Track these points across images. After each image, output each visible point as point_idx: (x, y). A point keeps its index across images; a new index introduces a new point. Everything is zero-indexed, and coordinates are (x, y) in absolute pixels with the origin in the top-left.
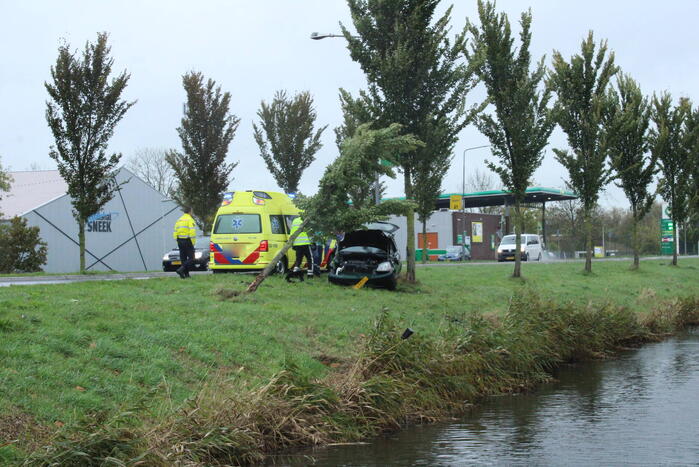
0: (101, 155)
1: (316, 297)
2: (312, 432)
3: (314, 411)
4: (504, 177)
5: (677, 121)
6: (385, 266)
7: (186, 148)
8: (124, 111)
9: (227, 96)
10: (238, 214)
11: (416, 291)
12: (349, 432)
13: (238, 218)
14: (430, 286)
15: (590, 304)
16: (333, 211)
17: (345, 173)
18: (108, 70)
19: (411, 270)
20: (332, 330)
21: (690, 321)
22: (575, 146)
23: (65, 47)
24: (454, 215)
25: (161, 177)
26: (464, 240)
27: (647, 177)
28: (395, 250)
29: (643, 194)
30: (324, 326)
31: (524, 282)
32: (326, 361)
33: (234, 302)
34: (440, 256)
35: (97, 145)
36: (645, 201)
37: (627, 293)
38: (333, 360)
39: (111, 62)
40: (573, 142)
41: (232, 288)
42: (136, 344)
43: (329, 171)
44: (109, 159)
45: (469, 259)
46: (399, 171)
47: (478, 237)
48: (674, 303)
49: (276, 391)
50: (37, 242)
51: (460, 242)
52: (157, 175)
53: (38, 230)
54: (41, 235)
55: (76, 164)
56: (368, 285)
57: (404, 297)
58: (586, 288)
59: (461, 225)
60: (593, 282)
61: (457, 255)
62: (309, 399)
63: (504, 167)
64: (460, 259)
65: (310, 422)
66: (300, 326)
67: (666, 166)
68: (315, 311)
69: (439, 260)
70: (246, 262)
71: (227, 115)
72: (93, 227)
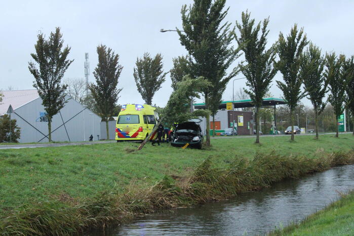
0: (58, 86)
1: (167, 152)
2: (171, 203)
3: (172, 195)
4: (252, 96)
5: (338, 66)
6: (196, 138)
7: (97, 81)
8: (69, 64)
9: (117, 56)
10: (129, 115)
11: (210, 150)
12: (186, 203)
13: (128, 117)
14: (217, 147)
15: (291, 155)
16: (174, 114)
17: (179, 97)
18: (61, 45)
19: (208, 140)
20: (175, 166)
21: (339, 163)
22: (286, 81)
23: (41, 35)
24: (229, 112)
25: (77, 93)
26: (234, 125)
27: (322, 94)
28: (201, 131)
29: (320, 102)
30: (172, 164)
31: (261, 145)
32: (175, 177)
33: (133, 154)
34: (222, 133)
35: (56, 81)
36: (321, 106)
37: (310, 150)
38: (177, 177)
39: (63, 41)
40: (285, 78)
41: (132, 148)
42: (100, 169)
43: (172, 96)
44: (61, 87)
45: (236, 135)
46: (203, 95)
47: (241, 123)
48: (331, 155)
49: (158, 187)
50: (16, 127)
51: (232, 126)
52: (74, 92)
53: (16, 121)
54: (17, 123)
55: (46, 90)
56: (188, 147)
57: (205, 152)
58: (290, 148)
59: (232, 117)
60: (294, 146)
61: (230, 133)
62: (170, 190)
63: (252, 92)
64: (232, 135)
65: (170, 199)
66: (162, 164)
67: (333, 89)
68: (168, 158)
69: (221, 135)
70: (132, 137)
71: (117, 65)
72: (43, 119)
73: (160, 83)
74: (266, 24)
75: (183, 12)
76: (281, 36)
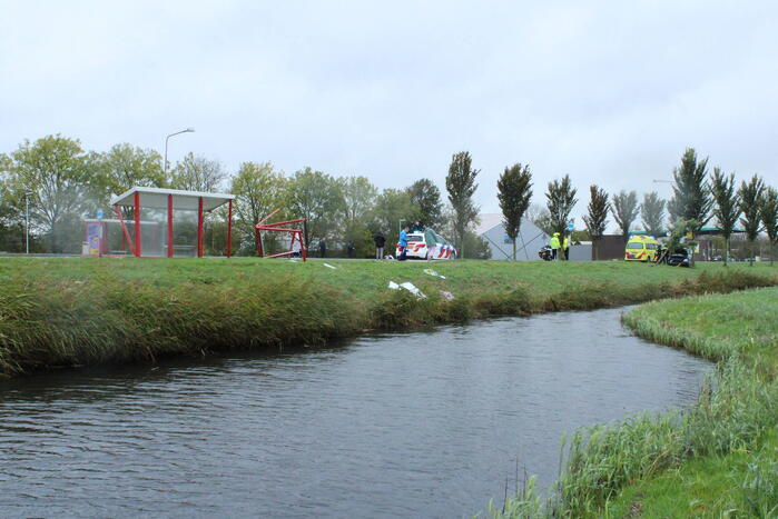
6: (685, 260)
19: (693, 263)
22: (748, 218)
70: (638, 258)
72: (507, 242)
73: (635, 215)
74: (733, 177)
75: (675, 172)
76: (744, 183)
